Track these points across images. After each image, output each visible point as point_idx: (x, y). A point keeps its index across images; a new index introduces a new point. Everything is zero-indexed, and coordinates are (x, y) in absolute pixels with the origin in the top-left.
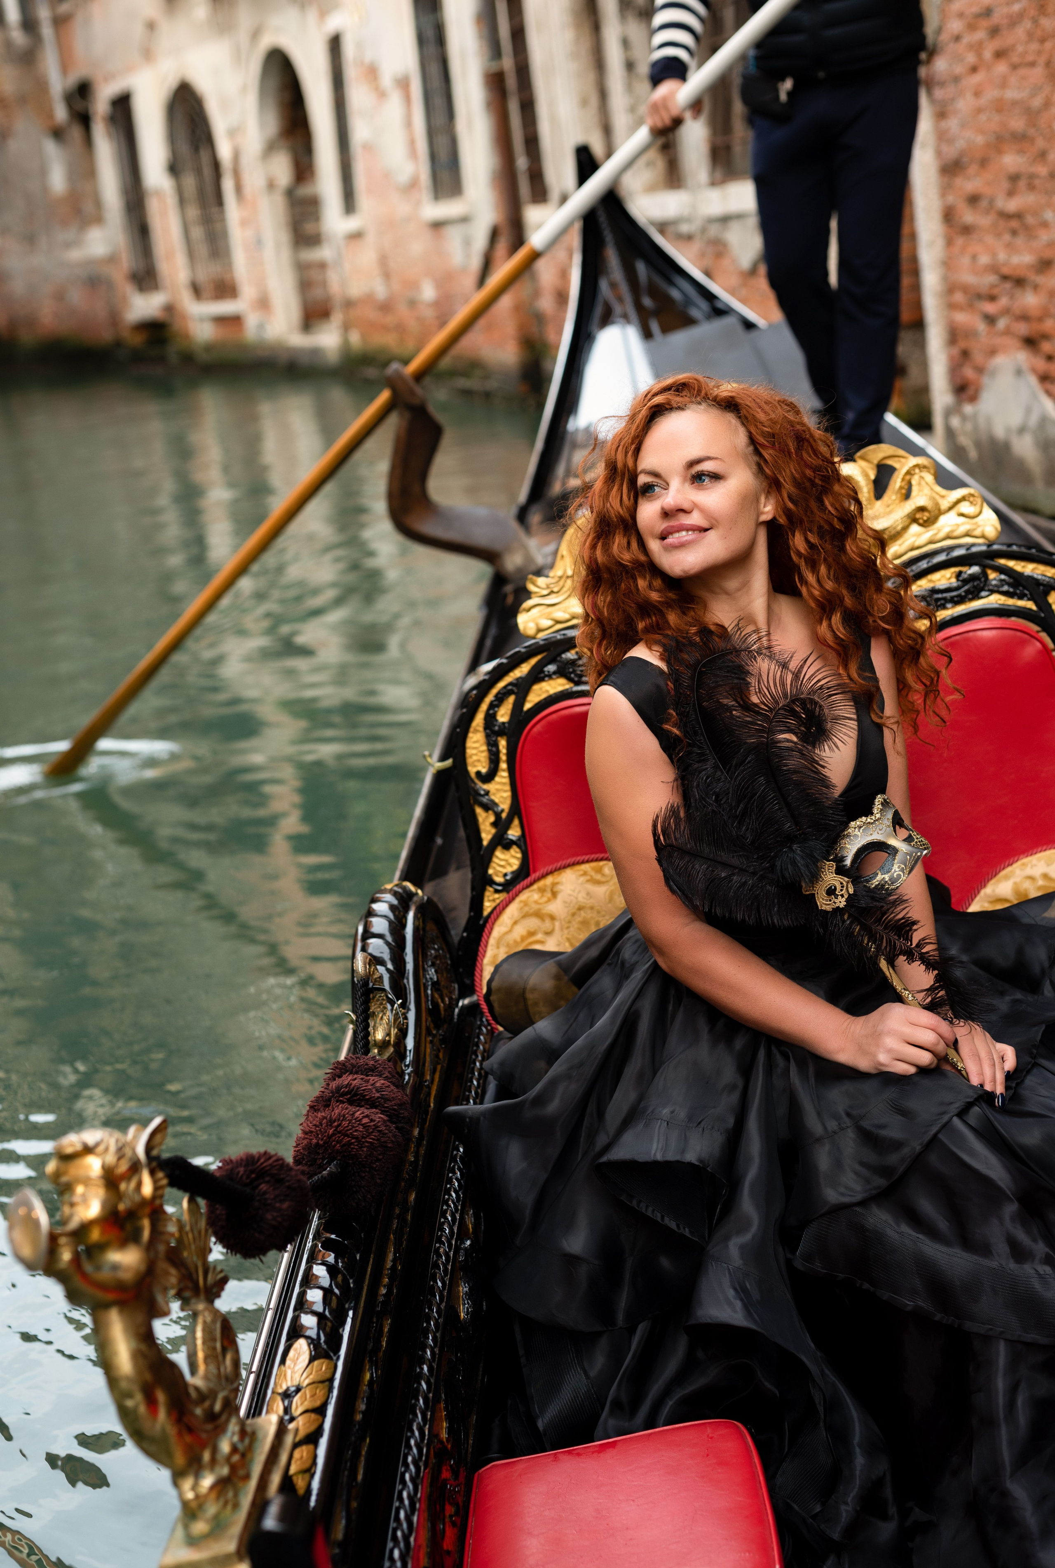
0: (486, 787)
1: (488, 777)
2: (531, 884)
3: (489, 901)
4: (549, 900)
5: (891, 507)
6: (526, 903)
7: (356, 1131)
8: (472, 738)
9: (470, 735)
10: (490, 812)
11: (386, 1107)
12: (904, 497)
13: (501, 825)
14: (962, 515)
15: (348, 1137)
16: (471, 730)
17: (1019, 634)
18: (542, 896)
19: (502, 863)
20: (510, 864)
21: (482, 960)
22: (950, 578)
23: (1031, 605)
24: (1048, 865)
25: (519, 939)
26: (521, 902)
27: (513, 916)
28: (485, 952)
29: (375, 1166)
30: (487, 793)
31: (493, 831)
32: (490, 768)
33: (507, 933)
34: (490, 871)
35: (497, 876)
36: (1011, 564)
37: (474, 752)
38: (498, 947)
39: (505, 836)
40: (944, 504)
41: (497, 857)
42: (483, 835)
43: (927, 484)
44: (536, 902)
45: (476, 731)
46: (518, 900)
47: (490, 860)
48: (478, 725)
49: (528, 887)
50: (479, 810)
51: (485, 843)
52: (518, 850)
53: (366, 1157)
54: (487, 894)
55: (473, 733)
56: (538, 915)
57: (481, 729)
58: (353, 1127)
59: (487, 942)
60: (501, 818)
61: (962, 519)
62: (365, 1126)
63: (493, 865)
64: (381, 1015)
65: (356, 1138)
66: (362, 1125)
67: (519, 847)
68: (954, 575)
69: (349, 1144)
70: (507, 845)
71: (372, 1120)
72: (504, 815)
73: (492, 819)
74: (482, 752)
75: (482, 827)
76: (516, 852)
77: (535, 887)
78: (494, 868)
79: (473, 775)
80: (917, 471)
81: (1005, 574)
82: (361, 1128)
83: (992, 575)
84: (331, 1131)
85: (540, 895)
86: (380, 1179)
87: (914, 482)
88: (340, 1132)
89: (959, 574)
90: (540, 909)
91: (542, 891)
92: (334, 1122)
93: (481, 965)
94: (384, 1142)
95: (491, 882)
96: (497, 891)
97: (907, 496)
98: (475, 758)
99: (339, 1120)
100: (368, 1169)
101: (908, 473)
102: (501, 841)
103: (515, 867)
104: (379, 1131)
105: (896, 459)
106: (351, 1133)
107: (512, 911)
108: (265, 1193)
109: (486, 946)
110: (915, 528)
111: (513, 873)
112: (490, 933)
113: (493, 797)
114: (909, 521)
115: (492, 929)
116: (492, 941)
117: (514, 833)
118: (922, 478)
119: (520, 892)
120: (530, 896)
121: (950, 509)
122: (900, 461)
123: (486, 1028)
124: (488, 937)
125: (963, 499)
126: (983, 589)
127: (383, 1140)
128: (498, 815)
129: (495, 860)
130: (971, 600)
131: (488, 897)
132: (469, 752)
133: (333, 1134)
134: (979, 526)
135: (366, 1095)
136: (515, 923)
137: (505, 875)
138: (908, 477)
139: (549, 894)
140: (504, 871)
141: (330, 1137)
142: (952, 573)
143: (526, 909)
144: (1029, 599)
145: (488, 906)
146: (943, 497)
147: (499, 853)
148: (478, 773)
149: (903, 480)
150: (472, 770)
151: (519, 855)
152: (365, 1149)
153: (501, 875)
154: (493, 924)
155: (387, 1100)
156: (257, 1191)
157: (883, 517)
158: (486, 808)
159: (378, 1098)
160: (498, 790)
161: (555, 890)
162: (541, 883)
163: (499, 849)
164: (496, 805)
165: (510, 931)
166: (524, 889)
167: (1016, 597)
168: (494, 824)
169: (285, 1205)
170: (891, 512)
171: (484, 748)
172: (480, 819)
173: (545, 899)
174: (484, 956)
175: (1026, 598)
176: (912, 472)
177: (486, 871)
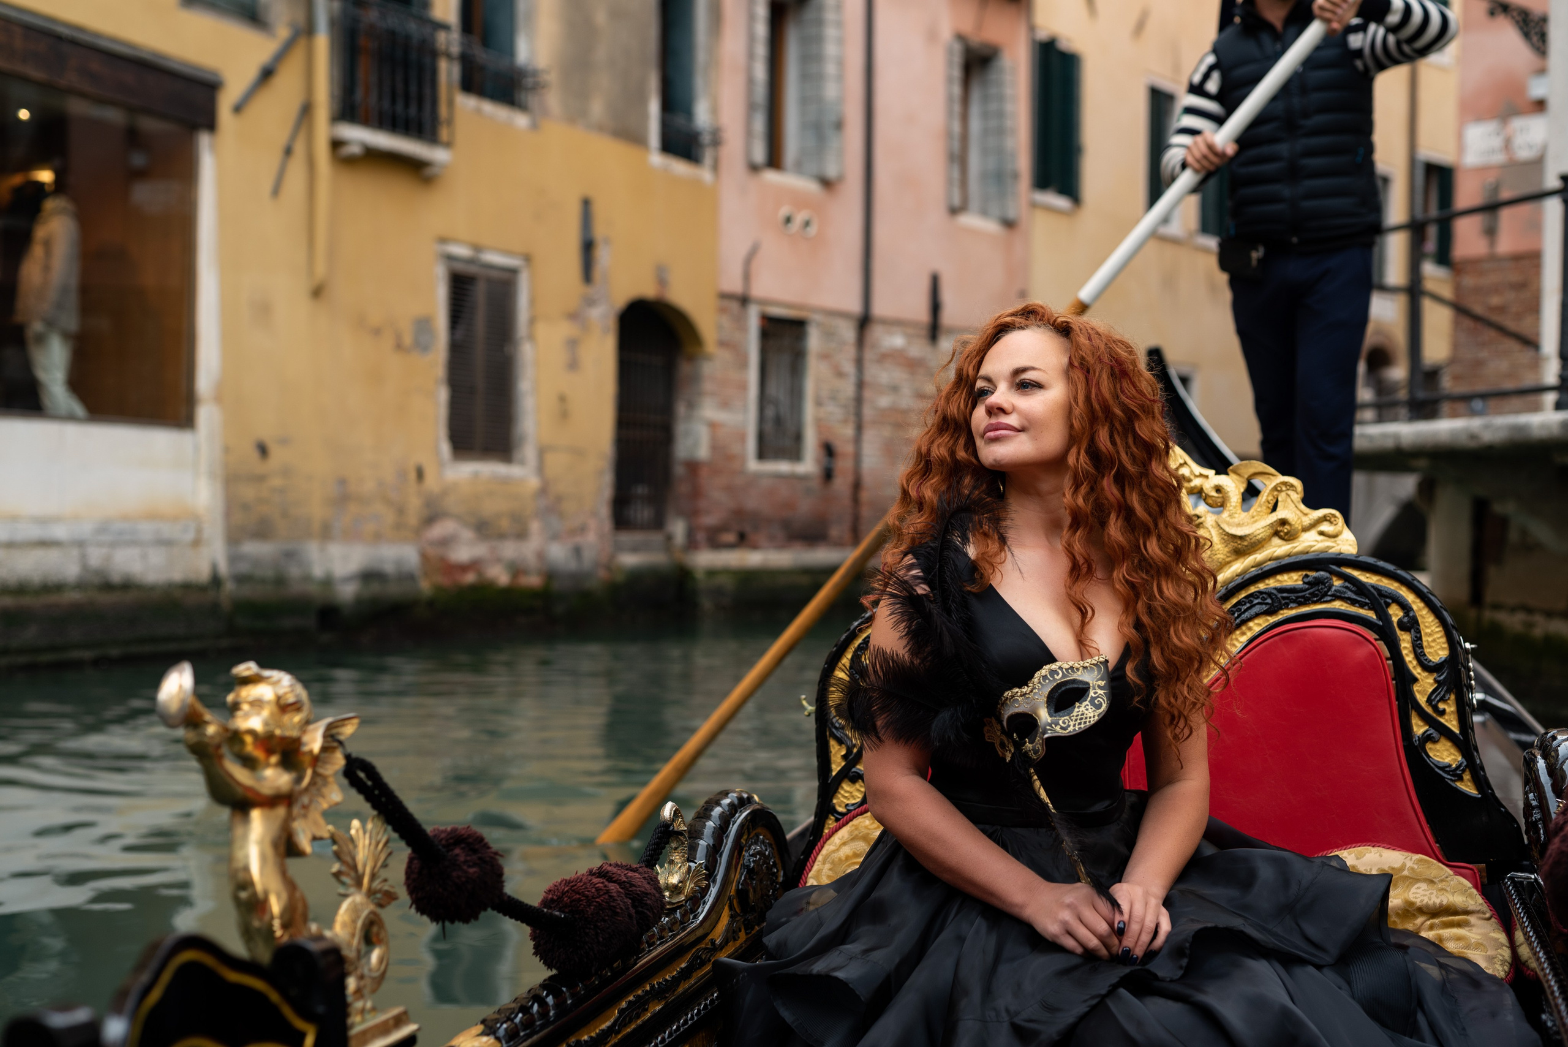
3: (828, 827)
5: (1256, 518)
7: (588, 891)
10: (843, 746)
11: (631, 891)
12: (1270, 511)
13: (850, 759)
14: (1322, 533)
15: (579, 894)
17: (1354, 635)
19: (847, 795)
20: (853, 797)
21: (808, 874)
22: (1296, 580)
23: (1371, 615)
26: (853, 825)
27: (843, 837)
28: (812, 867)
29: (599, 924)
30: (842, 727)
31: (843, 764)
33: (834, 852)
34: (835, 801)
35: (840, 806)
36: (1356, 574)
38: (823, 864)
39: (853, 770)
40: (1306, 521)
41: (843, 789)
42: (833, 766)
43: (1292, 501)
46: (851, 824)
47: (836, 791)
49: (862, 813)
50: (833, 743)
51: (834, 774)
54: (829, 820)
58: (587, 888)
59: (816, 859)
60: (852, 752)
61: (1322, 538)
62: (598, 890)
63: (838, 795)
64: (680, 865)
65: (587, 897)
66: (596, 888)
68: (1301, 578)
69: (579, 900)
70: (854, 780)
71: (605, 886)
72: (855, 751)
73: (843, 752)
75: (833, 758)
76: (861, 786)
78: (839, 799)
79: (832, 709)
80: (1284, 489)
81: (1349, 583)
82: (593, 890)
83: (1337, 583)
84: (566, 889)
86: (602, 938)
87: (1280, 499)
88: (573, 891)
89: (1307, 576)
90: (868, 834)
93: (806, 878)
94: (614, 907)
95: (834, 811)
96: (835, 819)
97: (1274, 509)
99: (576, 881)
100: (592, 927)
101: (1275, 489)
102: (849, 775)
103: (857, 800)
105: (1267, 476)
106: (583, 892)
107: (844, 833)
109: (813, 863)
110: (1276, 541)
111: (854, 804)
112: (820, 851)
113: (847, 732)
114: (1270, 531)
115: (822, 847)
116: (820, 858)
118: (1288, 495)
121: (1312, 527)
122: (1269, 478)
124: (818, 854)
125: (1324, 519)
126: (1326, 594)
127: (612, 904)
128: (849, 751)
129: (841, 791)
130: (1315, 603)
131: (829, 824)
132: (832, 687)
133: (567, 891)
134: (1338, 545)
135: (614, 878)
136: (844, 844)
137: (847, 806)
138: (1274, 495)
140: (848, 802)
142: (1300, 576)
143: (856, 833)
144: (1370, 609)
145: (826, 831)
146: (1306, 515)
149: (1269, 497)
150: (832, 704)
152: (592, 907)
153: (844, 805)
154: (825, 843)
155: (632, 885)
157: (1246, 526)
158: (840, 742)
163: (846, 780)
164: (849, 740)
165: (838, 850)
166: (854, 819)
167: (1357, 605)
168: (844, 757)
170: (1255, 522)
172: (833, 751)
174: (810, 871)
175: (1366, 607)
176: (1279, 489)
177: (831, 800)
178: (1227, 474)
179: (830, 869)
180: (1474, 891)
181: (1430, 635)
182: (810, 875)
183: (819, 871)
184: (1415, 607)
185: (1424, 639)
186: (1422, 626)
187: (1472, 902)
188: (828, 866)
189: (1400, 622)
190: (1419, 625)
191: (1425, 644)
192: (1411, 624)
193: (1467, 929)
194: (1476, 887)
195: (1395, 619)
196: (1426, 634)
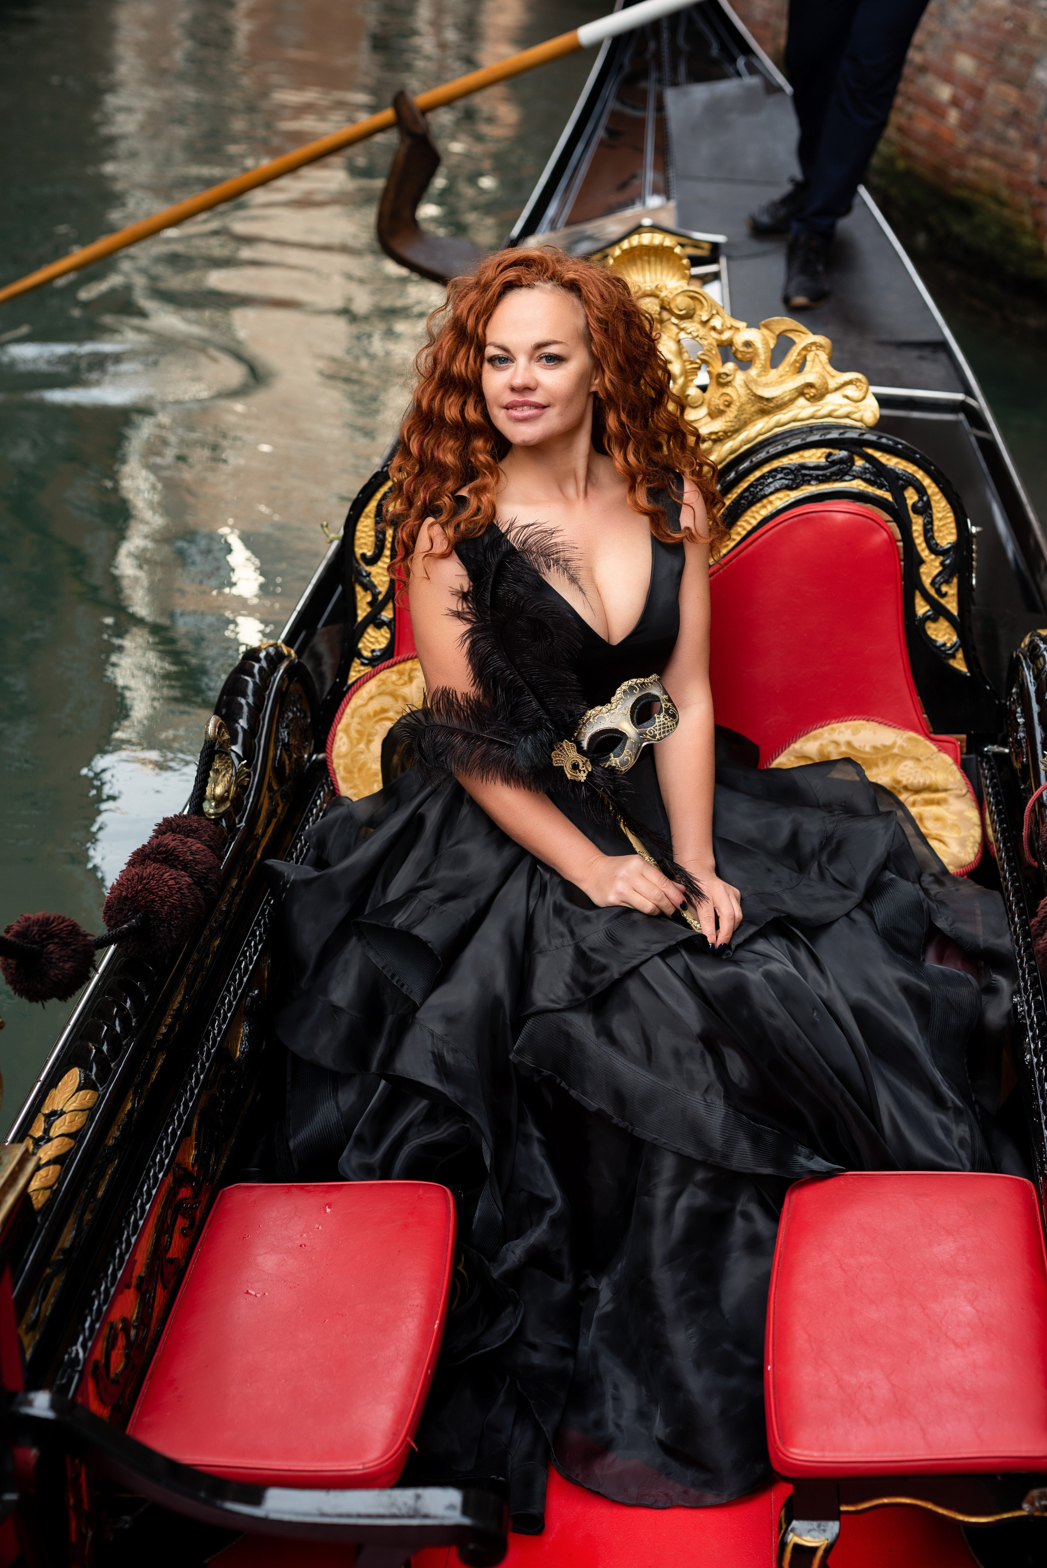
0: (368, 568)
1: (373, 561)
2: (392, 666)
3: (355, 671)
4: (405, 684)
5: (783, 378)
6: (384, 682)
7: (161, 890)
8: (363, 522)
9: (362, 519)
10: (369, 592)
11: (197, 870)
12: (797, 370)
13: (377, 606)
14: (847, 397)
15: (153, 894)
16: (364, 515)
17: (870, 521)
18: (400, 678)
19: (372, 640)
20: (378, 642)
21: (336, 726)
22: (819, 458)
23: (888, 496)
24: (854, 734)
25: (372, 714)
26: (380, 680)
27: (371, 691)
28: (340, 719)
29: (173, 923)
30: (369, 575)
31: (369, 610)
32: (374, 552)
33: (362, 705)
34: (360, 645)
35: (366, 650)
36: (877, 454)
37: (363, 535)
38: (352, 717)
39: (379, 616)
40: (832, 384)
41: (368, 634)
42: (359, 612)
43: (820, 362)
44: (393, 683)
45: (367, 517)
46: (378, 677)
47: (361, 635)
48: (370, 512)
49: (388, 667)
50: (358, 589)
51: (360, 619)
52: (388, 631)
53: (166, 915)
54: (354, 664)
55: (365, 517)
56: (393, 695)
57: (372, 515)
58: (159, 887)
59: (344, 710)
60: (377, 599)
61: (846, 401)
62: (171, 887)
63: (364, 640)
64: (223, 773)
65: (161, 897)
66: (168, 886)
67: (389, 628)
68: (824, 455)
69: (153, 901)
70: (379, 625)
71: (178, 883)
72: (380, 597)
73: (369, 598)
74: (370, 536)
75: (359, 604)
76: (386, 632)
77: (395, 668)
78: (364, 643)
79: (358, 556)
80: (814, 348)
81: (870, 463)
82: (166, 889)
83: (859, 463)
84: (139, 887)
85: (398, 677)
87: (809, 358)
88: (147, 890)
89: (830, 455)
90: (395, 690)
91: (401, 673)
92: (144, 879)
93: (335, 731)
94: (185, 903)
95: (360, 656)
96: (363, 664)
97: (800, 368)
98: (363, 541)
99: (148, 878)
100: (166, 925)
101: (805, 348)
102: (374, 620)
103: (383, 646)
104: (181, 893)
105: (798, 333)
106: (156, 892)
107: (371, 687)
108: (52, 952)
109: (342, 714)
110: (801, 401)
111: (380, 650)
112: (348, 703)
113: (373, 579)
114: (797, 394)
115: (350, 699)
116: (348, 711)
117: (387, 615)
118: (817, 355)
119: (381, 671)
120: (389, 675)
121: (837, 389)
122: (800, 336)
123: (329, 787)
124: (346, 706)
125: (850, 383)
126: (846, 474)
127: (184, 901)
128: (375, 596)
129: (366, 636)
130: (836, 481)
131: (355, 667)
132: (358, 534)
133: (141, 890)
134: (860, 411)
135: (180, 857)
136: (372, 698)
137: (373, 651)
138: (804, 353)
139: (406, 678)
140: (373, 647)
141: (138, 892)
142: (823, 453)
143: (383, 687)
144: (887, 491)
145: (353, 676)
146: (833, 377)
147: (371, 631)
148: (363, 555)
149: (799, 354)
150: (359, 551)
151: (388, 636)
152: (166, 908)
153: (369, 650)
154: (352, 695)
155: (197, 863)
156: (45, 950)
157: (774, 386)
158: (366, 587)
159: (191, 860)
160: (378, 573)
161: (412, 675)
162: (401, 667)
163: (372, 626)
164: (375, 587)
165: (366, 704)
166: (384, 669)
167: (877, 486)
168: (370, 604)
169: (68, 965)
170: (782, 382)
171: (373, 533)
172: (359, 597)
173: (402, 682)
174: (339, 723)
175: (884, 489)
176: (809, 349)
177: (357, 645)
178: (759, 328)
179: (359, 724)
180: (955, 768)
181: (941, 519)
182: (340, 727)
183: (348, 725)
184: (930, 491)
185: (936, 523)
186: (934, 510)
187: (951, 779)
188: (356, 720)
189: (914, 505)
190: (931, 509)
191: (935, 528)
192: (925, 509)
193: (945, 807)
194: (956, 761)
195: (910, 502)
196: (937, 518)
